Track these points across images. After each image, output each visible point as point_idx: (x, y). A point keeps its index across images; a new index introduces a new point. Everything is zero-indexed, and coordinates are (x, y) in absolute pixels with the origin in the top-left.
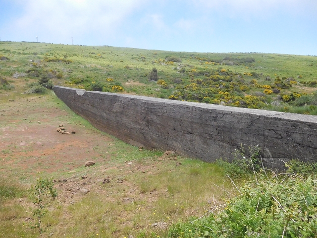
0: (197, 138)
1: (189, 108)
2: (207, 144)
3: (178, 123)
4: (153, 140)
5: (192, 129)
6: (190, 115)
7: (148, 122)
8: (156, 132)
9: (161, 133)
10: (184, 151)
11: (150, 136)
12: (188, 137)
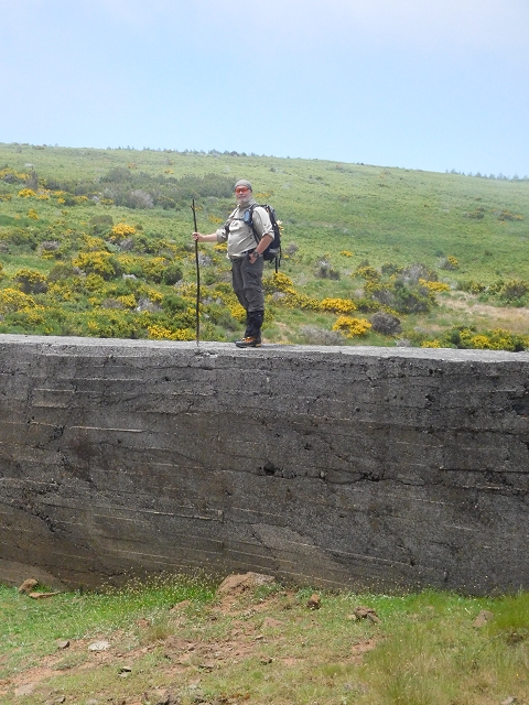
0: (416, 497)
1: (364, 367)
2: (478, 516)
3: (289, 439)
4: (116, 534)
5: (380, 460)
6: (367, 398)
7: (84, 449)
8: (143, 496)
9: (176, 495)
10: (331, 565)
11: (101, 521)
12: (361, 495)
